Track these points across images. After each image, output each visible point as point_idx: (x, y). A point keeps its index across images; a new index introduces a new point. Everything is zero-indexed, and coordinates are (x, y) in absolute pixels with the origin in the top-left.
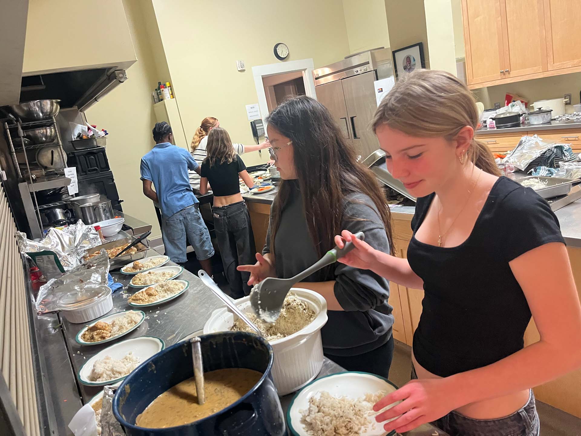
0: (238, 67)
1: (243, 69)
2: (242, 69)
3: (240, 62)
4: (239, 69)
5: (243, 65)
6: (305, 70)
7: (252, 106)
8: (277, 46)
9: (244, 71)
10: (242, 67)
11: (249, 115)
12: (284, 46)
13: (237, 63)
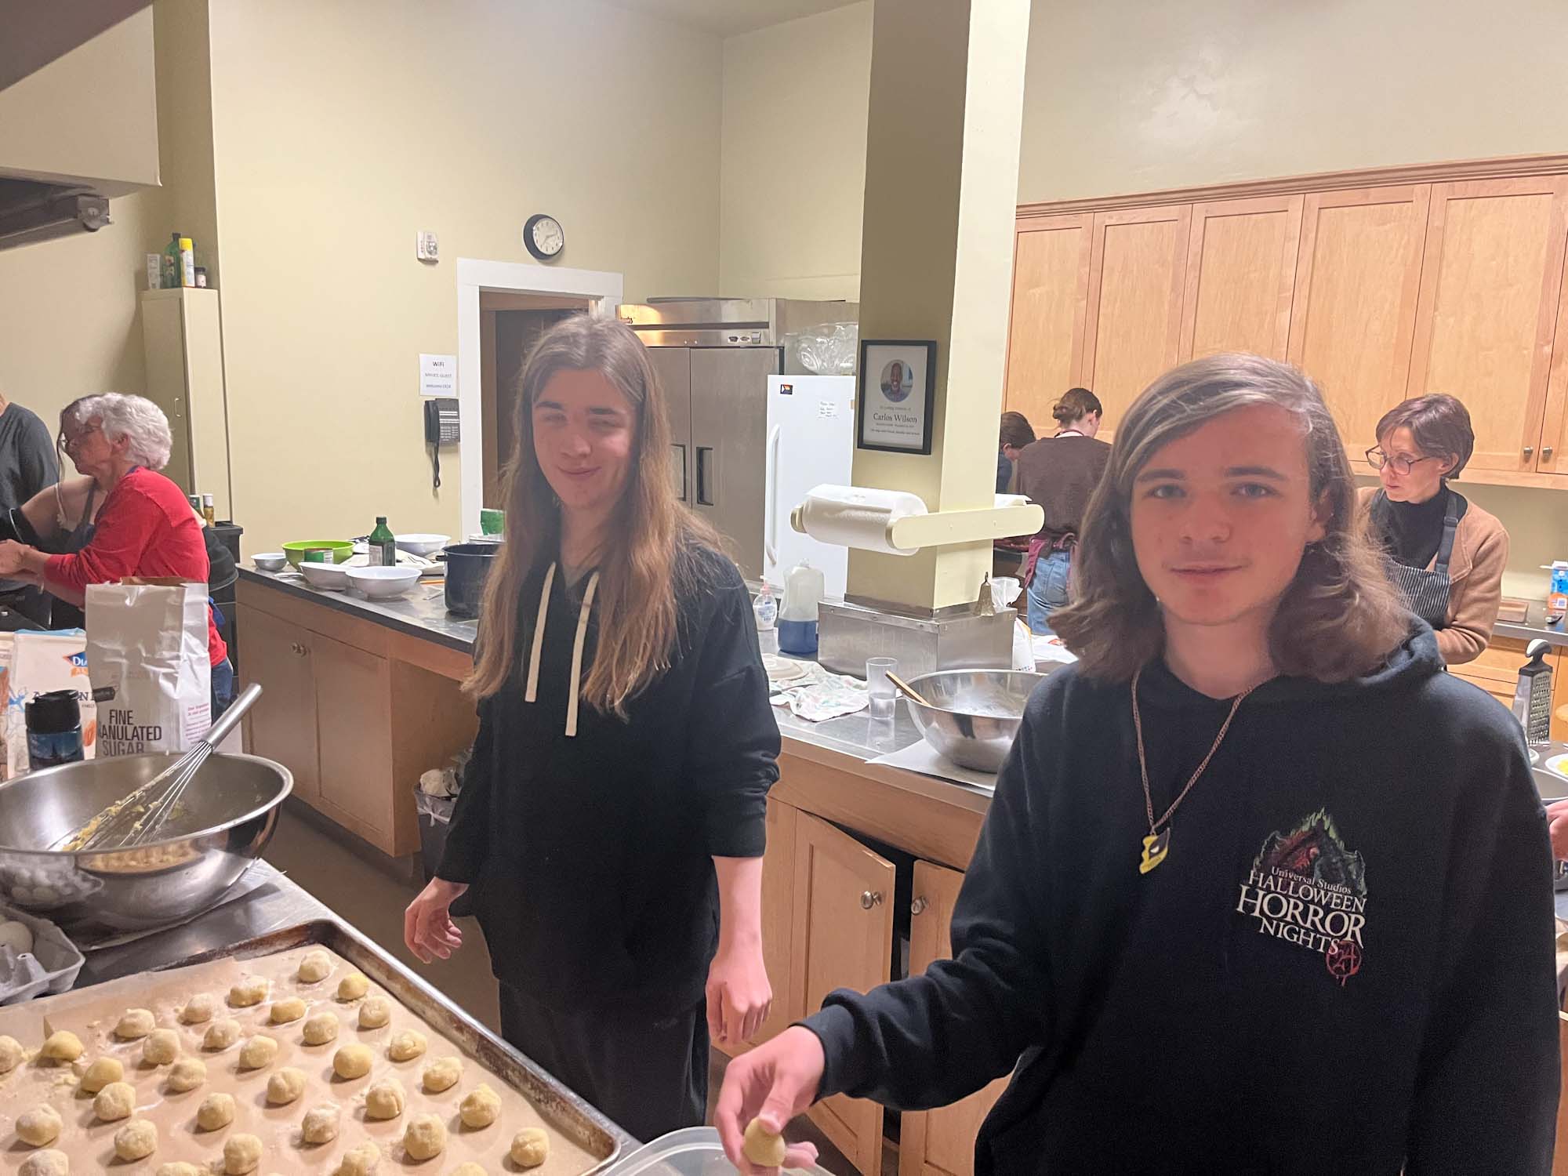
0: (420, 250)
1: (433, 257)
2: (429, 256)
3: (429, 237)
4: (422, 256)
5: (435, 248)
6: (598, 298)
7: (438, 358)
8: (534, 220)
9: (434, 262)
10: (430, 253)
11: (425, 381)
12: (556, 225)
13: (420, 239)
